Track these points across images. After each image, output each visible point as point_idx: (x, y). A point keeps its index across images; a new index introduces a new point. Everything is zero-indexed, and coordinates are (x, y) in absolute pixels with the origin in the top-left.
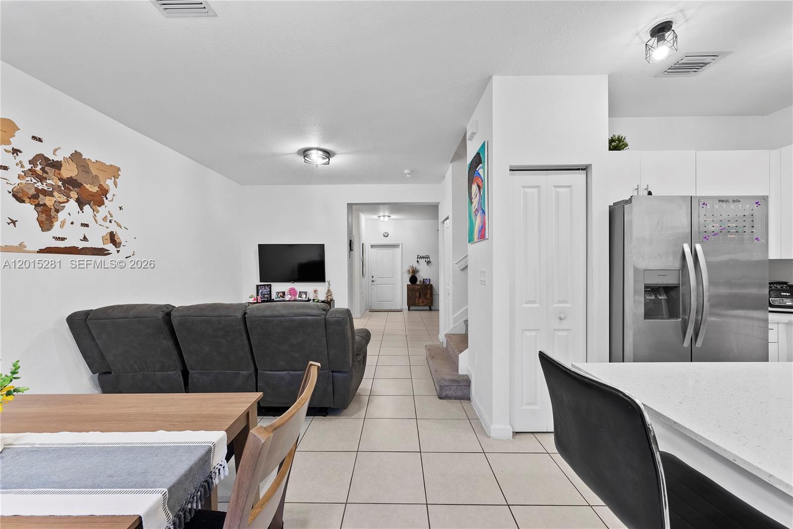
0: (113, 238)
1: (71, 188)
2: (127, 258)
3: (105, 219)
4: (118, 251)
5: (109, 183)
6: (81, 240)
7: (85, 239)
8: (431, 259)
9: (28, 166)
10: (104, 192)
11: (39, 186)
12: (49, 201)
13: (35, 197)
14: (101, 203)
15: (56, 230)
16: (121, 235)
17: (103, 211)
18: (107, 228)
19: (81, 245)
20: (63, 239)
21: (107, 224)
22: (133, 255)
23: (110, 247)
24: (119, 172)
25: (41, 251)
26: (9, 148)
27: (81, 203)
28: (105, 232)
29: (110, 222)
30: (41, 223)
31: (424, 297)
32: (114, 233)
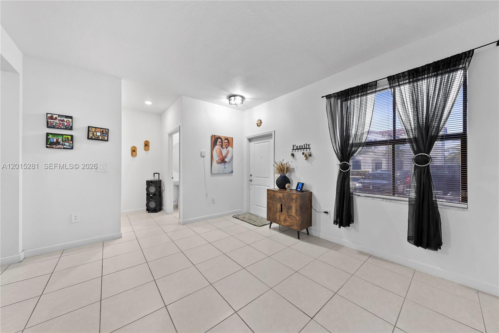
8: (313, 151)
31: (288, 212)
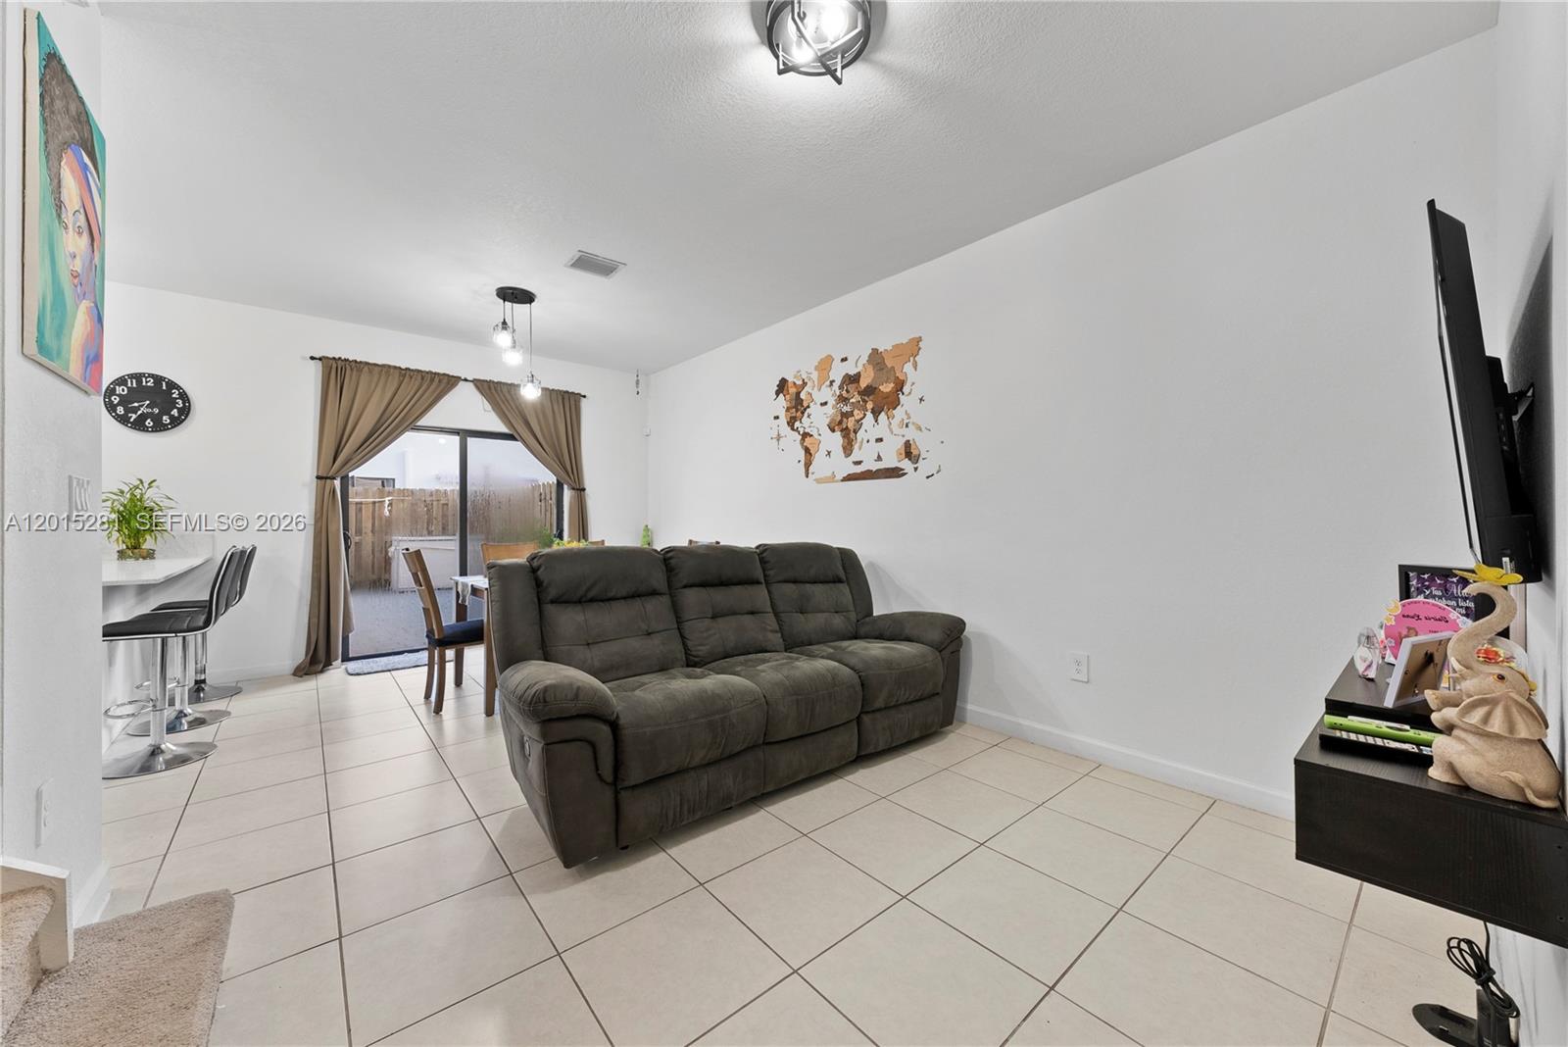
0: (909, 452)
1: (866, 398)
2: (928, 477)
3: (901, 424)
4: (916, 469)
5: (908, 368)
6: (876, 460)
7: (879, 458)
9: (838, 393)
10: (900, 386)
11: (846, 409)
12: (851, 423)
13: (840, 423)
14: (895, 404)
15: (856, 455)
16: (922, 444)
17: (899, 412)
18: (903, 436)
19: (875, 466)
20: (859, 463)
21: (904, 430)
22: (938, 472)
23: (906, 465)
24: (920, 344)
25: (845, 479)
26: (828, 383)
27: (876, 413)
28: (900, 443)
29: (907, 426)
30: (844, 448)
32: (911, 442)
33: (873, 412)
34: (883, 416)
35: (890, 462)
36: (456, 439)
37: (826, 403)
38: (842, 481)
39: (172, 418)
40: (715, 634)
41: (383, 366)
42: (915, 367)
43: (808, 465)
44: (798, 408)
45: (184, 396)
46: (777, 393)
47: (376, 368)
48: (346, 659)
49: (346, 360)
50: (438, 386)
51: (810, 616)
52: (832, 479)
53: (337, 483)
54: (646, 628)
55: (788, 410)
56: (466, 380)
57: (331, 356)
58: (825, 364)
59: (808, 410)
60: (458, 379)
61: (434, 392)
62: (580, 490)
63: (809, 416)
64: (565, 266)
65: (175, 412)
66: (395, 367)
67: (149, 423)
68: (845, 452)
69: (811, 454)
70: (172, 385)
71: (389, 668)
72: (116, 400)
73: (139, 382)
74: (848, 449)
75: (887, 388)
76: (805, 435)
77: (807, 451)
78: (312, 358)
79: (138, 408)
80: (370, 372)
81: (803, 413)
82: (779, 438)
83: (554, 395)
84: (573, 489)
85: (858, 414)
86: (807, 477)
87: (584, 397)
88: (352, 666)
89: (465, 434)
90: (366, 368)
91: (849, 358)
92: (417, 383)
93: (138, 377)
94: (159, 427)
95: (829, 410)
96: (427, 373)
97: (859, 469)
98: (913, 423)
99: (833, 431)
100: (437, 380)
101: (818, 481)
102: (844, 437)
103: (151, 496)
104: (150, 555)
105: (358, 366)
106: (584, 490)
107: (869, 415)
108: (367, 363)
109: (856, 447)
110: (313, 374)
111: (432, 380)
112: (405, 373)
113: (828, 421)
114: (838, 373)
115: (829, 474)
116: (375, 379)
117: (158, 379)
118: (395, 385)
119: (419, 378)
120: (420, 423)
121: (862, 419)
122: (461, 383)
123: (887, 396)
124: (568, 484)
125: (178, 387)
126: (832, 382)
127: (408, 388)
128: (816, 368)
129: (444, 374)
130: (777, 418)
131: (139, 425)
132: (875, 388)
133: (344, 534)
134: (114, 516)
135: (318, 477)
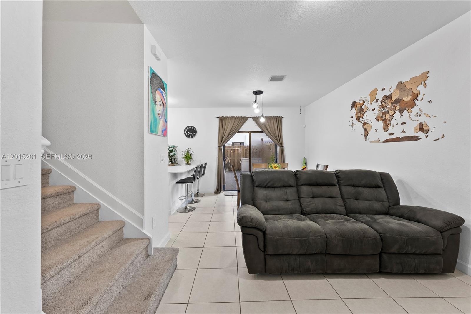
0: (421, 127)
1: (396, 105)
2: (435, 140)
3: (417, 115)
4: (427, 137)
5: (421, 88)
6: (401, 133)
7: (404, 132)
9: (380, 104)
10: (416, 97)
11: (384, 111)
12: (387, 117)
13: (382, 117)
14: (413, 106)
15: (390, 131)
16: (430, 123)
17: (415, 110)
18: (418, 120)
19: (401, 136)
20: (393, 134)
21: (419, 118)
22: (442, 138)
23: (420, 134)
24: (429, 75)
25: (384, 142)
26: (375, 101)
27: (401, 111)
28: (416, 124)
29: (420, 115)
30: (384, 128)
32: (423, 123)
33: (399, 110)
34: (405, 113)
35: (410, 133)
36: (248, 134)
37: (374, 109)
38: (383, 142)
39: (194, 135)
40: (313, 204)
41: (231, 117)
42: (425, 86)
43: (366, 136)
44: (361, 112)
45: (196, 130)
46: (352, 108)
47: (230, 118)
48: (225, 191)
49: (224, 117)
50: (243, 120)
51: (360, 201)
52: (378, 141)
53: (222, 147)
54: (286, 198)
55: (357, 114)
56: (250, 118)
57: (220, 116)
58: (374, 93)
59: (366, 113)
60: (248, 117)
61: (243, 121)
62: (282, 147)
63: (366, 116)
64: (268, 81)
65: (194, 133)
66: (234, 117)
67: (190, 136)
68: (384, 130)
69: (367, 131)
70: (194, 128)
71: (233, 195)
72: (186, 132)
73: (189, 128)
74: (386, 128)
75: (408, 99)
76: (365, 124)
77: (366, 130)
78: (217, 118)
79: (189, 133)
80: (228, 119)
81: (363, 115)
82: (353, 125)
83: (274, 118)
84: (280, 146)
85: (391, 113)
86: (366, 141)
87: (283, 117)
88: (226, 193)
89: (250, 132)
90: (227, 119)
91: (386, 88)
92: (239, 120)
93: (189, 127)
94: (192, 137)
95: (376, 112)
96: (241, 117)
97: (392, 137)
98: (425, 114)
99: (378, 121)
100: (243, 119)
101: (371, 142)
102: (384, 123)
103: (190, 152)
104: (190, 164)
105: (226, 118)
106: (283, 146)
107: (398, 113)
108: (228, 117)
109: (391, 127)
110: (217, 121)
111: (242, 119)
112: (236, 118)
113: (375, 117)
114: (380, 96)
115: (377, 139)
116: (230, 120)
117: (192, 127)
118: (234, 121)
119: (239, 119)
120: (240, 130)
121: (393, 114)
122: (249, 119)
123: (408, 103)
124: (279, 145)
125: (195, 128)
126: (377, 100)
127: (237, 121)
128: (369, 95)
129: (245, 117)
130: (352, 117)
131: (189, 137)
132: (401, 100)
133: (224, 160)
134: (184, 156)
135: (218, 146)
